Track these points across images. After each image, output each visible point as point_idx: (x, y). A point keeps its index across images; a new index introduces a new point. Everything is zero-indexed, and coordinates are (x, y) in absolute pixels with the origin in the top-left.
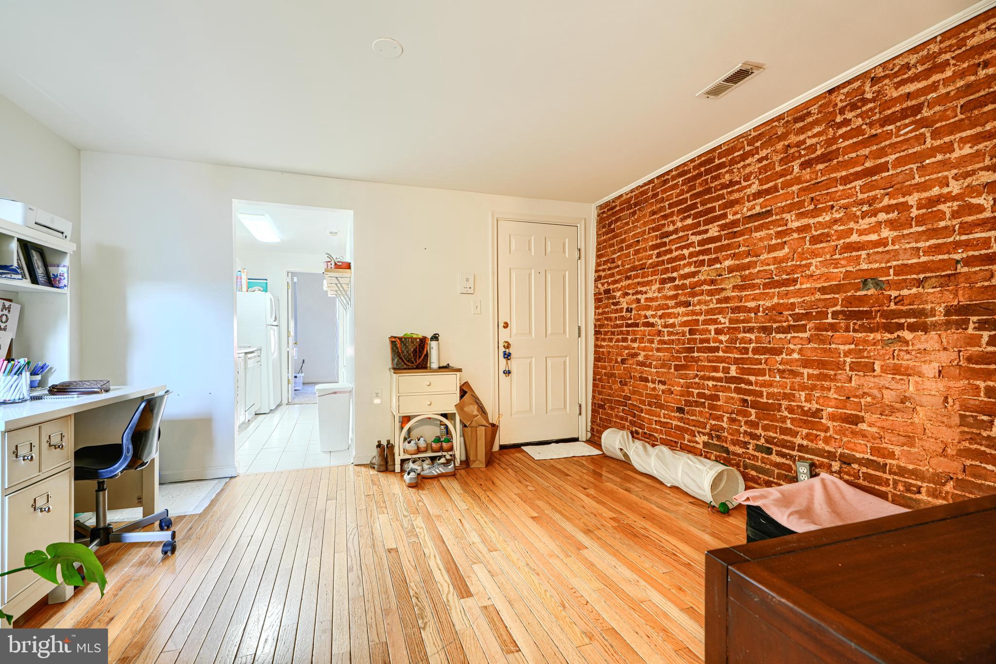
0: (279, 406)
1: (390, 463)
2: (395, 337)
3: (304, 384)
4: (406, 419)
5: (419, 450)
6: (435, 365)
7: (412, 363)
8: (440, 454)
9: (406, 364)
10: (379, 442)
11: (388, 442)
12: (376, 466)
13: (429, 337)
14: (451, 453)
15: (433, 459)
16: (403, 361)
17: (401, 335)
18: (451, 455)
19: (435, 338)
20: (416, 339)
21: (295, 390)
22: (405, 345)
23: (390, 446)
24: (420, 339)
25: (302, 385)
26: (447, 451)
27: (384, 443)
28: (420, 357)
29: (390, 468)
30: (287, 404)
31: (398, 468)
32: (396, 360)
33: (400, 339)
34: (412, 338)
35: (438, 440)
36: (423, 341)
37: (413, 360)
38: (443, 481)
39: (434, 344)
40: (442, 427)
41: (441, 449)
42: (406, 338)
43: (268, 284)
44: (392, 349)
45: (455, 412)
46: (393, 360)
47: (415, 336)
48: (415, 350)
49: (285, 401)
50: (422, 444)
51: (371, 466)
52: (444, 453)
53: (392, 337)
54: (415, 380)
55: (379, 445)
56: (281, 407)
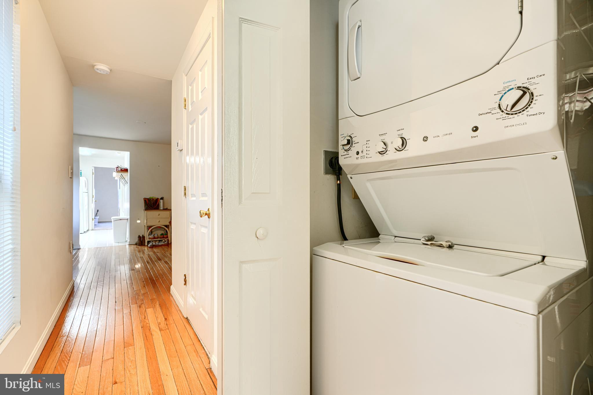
0: (88, 230)
1: (143, 242)
2: (146, 198)
3: (99, 222)
4: (149, 227)
5: (154, 238)
6: (162, 208)
7: (153, 207)
8: (163, 239)
9: (150, 208)
10: (139, 236)
11: (143, 235)
12: (138, 244)
13: (160, 198)
14: (167, 239)
15: (160, 241)
16: (149, 207)
17: (148, 197)
18: (167, 240)
19: (162, 198)
20: (154, 199)
21: (95, 225)
22: (150, 201)
23: (144, 237)
24: (156, 199)
25: (97, 223)
26: (166, 238)
27: (141, 236)
28: (156, 205)
29: (143, 244)
30: (92, 230)
31: (146, 244)
32: (146, 207)
33: (148, 199)
34: (152, 199)
35: (162, 234)
36: (157, 200)
37: (153, 206)
38: (163, 247)
39: (161, 201)
40: (165, 231)
41: (163, 237)
42: (150, 199)
43: (82, 173)
44: (145, 202)
45: (169, 224)
46: (145, 206)
47: (154, 198)
48: (153, 203)
49: (90, 228)
50: (156, 236)
51: (136, 244)
52: (164, 239)
53: (145, 198)
54: (154, 213)
55: (139, 237)
56: (88, 231)
